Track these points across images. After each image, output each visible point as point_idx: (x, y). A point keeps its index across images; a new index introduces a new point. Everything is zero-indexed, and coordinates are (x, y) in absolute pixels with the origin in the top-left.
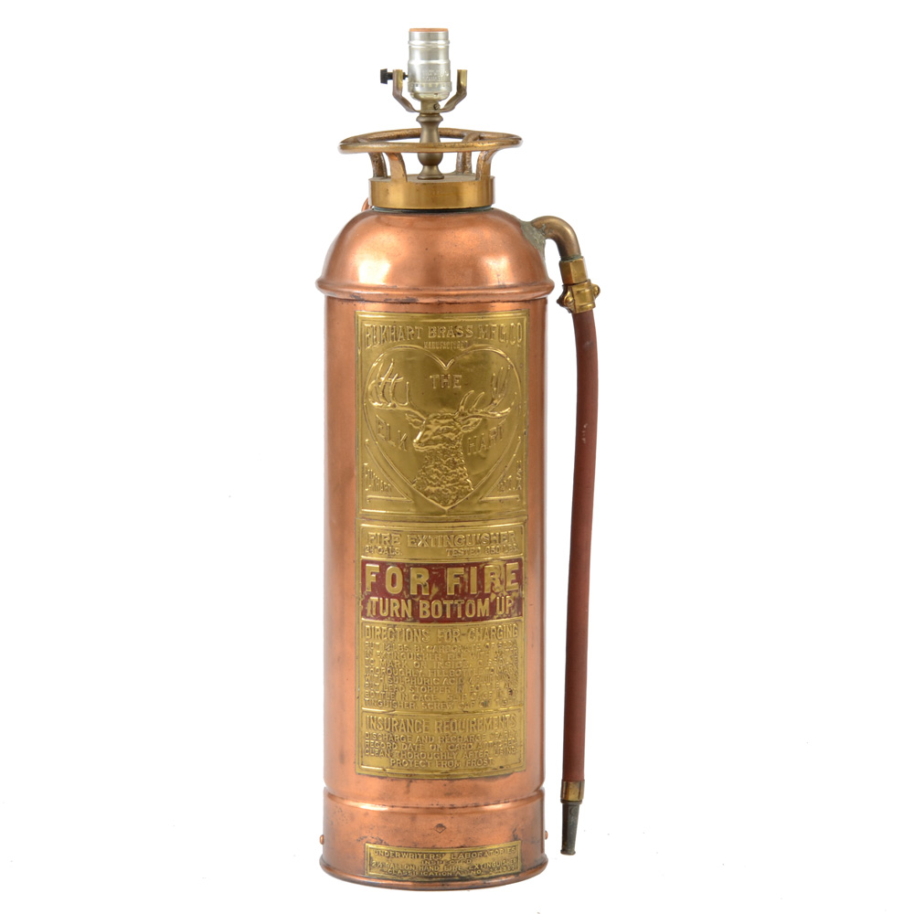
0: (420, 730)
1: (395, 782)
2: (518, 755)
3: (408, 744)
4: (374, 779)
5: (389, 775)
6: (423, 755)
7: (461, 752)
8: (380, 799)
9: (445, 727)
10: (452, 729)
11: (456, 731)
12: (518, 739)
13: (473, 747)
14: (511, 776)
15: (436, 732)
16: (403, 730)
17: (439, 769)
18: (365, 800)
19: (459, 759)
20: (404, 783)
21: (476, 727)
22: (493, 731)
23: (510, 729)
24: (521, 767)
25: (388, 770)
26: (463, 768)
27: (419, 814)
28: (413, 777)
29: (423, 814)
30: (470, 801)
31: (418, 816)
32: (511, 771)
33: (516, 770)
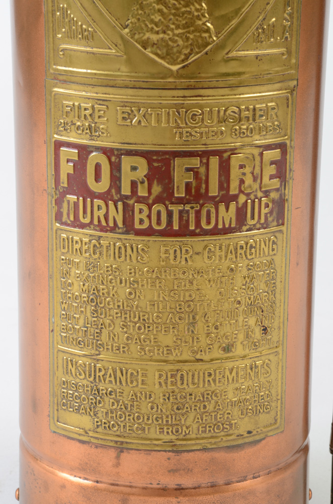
0: (135, 384)
1: (99, 450)
2: (273, 413)
3: (118, 402)
4: (73, 442)
5: (93, 440)
6: (138, 418)
7: (192, 416)
8: (83, 469)
9: (170, 380)
10: (179, 383)
11: (185, 386)
12: (273, 392)
13: (210, 407)
14: (263, 442)
15: (157, 386)
16: (110, 382)
17: (162, 436)
18: (62, 468)
19: (188, 423)
20: (112, 453)
21: (214, 381)
22: (237, 385)
23: (262, 380)
24: (278, 428)
25: (91, 434)
26: (194, 436)
27: (133, 494)
28: (125, 446)
29: (139, 495)
30: (204, 480)
31: (132, 498)
32: (262, 436)
33: (269, 434)
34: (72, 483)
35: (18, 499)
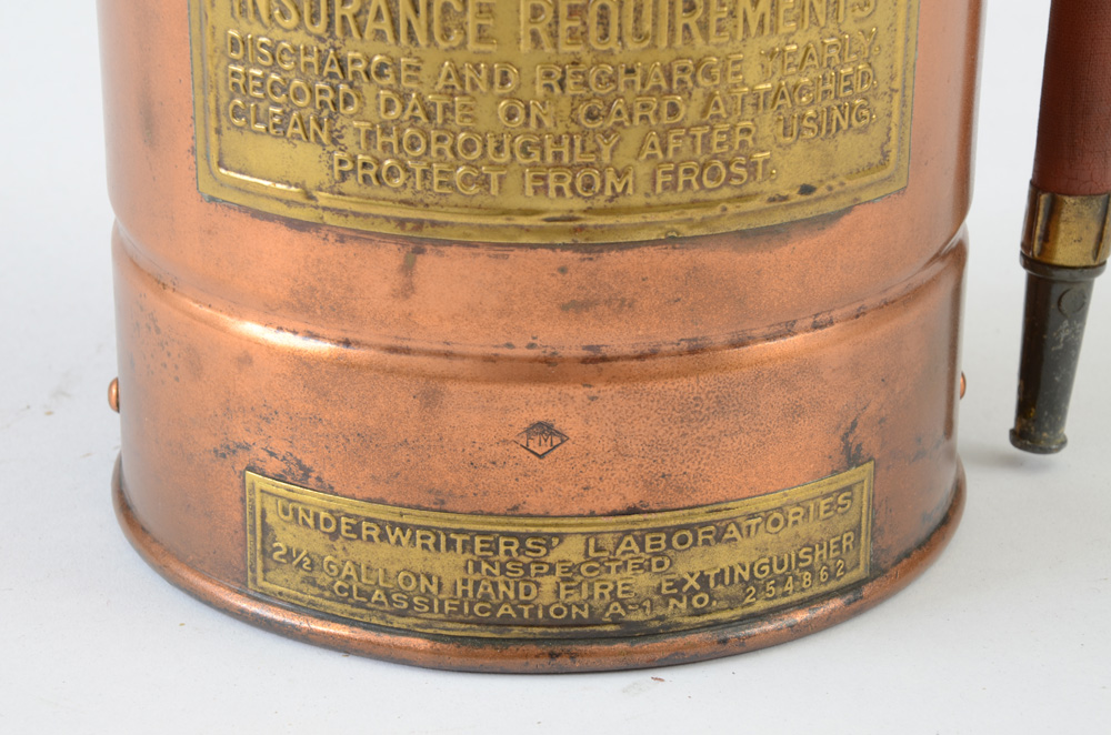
0: (455, 38)
1: (351, 248)
2: (877, 132)
3: (404, 97)
4: (270, 226)
5: (328, 218)
6: (469, 146)
7: (632, 136)
8: (301, 307)
9: (565, 25)
10: (594, 33)
11: (613, 43)
12: (881, 65)
13: (690, 111)
14: (847, 220)
15: (525, 45)
16: (380, 35)
17: (540, 203)
18: (239, 307)
19: (621, 162)
20: (391, 256)
21: (704, 26)
22: (773, 42)
23: (849, 26)
24: (889, 179)
25: (323, 198)
26: (638, 200)
27: (456, 378)
28: (427, 232)
29: (474, 380)
30: (670, 333)
31: (453, 387)
32: (844, 201)
33: (866, 196)
34: (271, 350)
35: (117, 407)
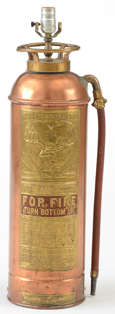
0: (41, 254)
1: (32, 271)
2: (75, 262)
3: (36, 258)
4: (25, 270)
5: (30, 269)
6: (41, 262)
7: (55, 262)
8: (27, 277)
9: (49, 253)
10: (51, 253)
11: (53, 254)
12: (75, 257)
13: (59, 260)
14: (72, 270)
15: (46, 254)
16: (35, 253)
17: (47, 267)
18: (22, 277)
19: (54, 264)
20: (35, 272)
21: (60, 253)
22: (66, 254)
23: (72, 253)
24: (76, 266)
25: (29, 267)
26: (55, 267)
27: (40, 282)
28: (38, 270)
29: (41, 282)
30: (58, 278)
31: (40, 283)
32: (72, 268)
33: (74, 268)
34: (25, 281)
35: (8, 290)
